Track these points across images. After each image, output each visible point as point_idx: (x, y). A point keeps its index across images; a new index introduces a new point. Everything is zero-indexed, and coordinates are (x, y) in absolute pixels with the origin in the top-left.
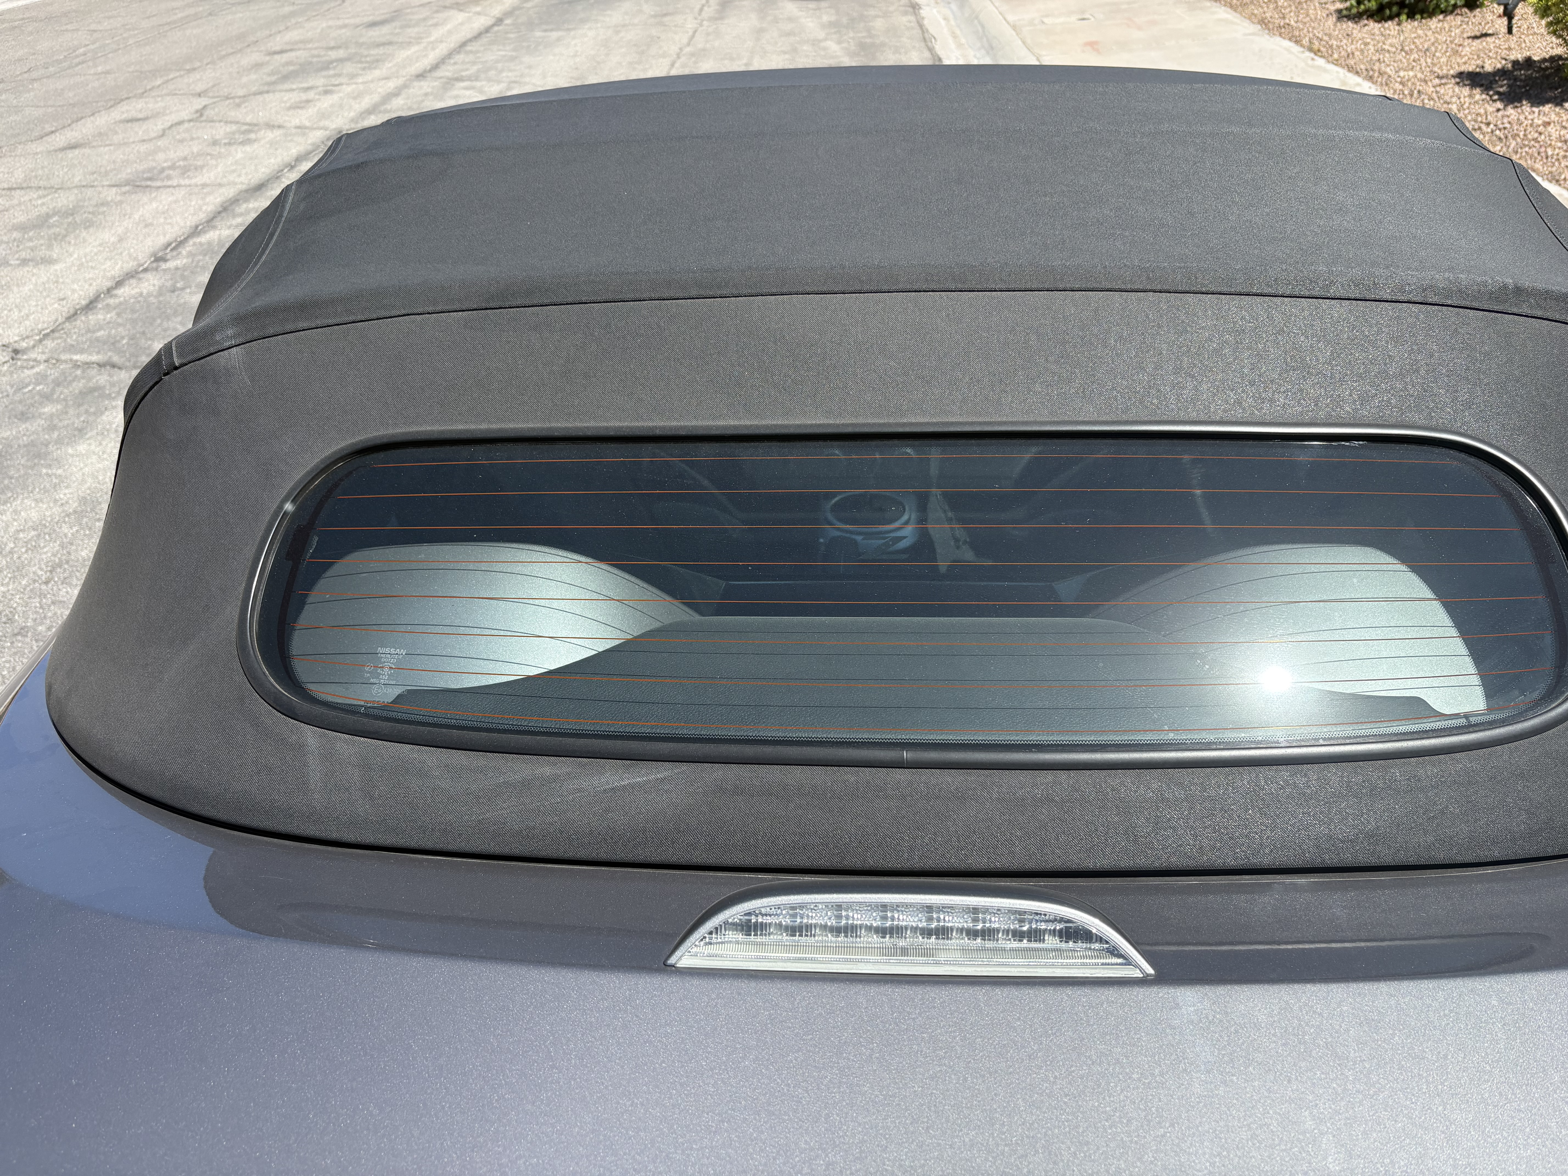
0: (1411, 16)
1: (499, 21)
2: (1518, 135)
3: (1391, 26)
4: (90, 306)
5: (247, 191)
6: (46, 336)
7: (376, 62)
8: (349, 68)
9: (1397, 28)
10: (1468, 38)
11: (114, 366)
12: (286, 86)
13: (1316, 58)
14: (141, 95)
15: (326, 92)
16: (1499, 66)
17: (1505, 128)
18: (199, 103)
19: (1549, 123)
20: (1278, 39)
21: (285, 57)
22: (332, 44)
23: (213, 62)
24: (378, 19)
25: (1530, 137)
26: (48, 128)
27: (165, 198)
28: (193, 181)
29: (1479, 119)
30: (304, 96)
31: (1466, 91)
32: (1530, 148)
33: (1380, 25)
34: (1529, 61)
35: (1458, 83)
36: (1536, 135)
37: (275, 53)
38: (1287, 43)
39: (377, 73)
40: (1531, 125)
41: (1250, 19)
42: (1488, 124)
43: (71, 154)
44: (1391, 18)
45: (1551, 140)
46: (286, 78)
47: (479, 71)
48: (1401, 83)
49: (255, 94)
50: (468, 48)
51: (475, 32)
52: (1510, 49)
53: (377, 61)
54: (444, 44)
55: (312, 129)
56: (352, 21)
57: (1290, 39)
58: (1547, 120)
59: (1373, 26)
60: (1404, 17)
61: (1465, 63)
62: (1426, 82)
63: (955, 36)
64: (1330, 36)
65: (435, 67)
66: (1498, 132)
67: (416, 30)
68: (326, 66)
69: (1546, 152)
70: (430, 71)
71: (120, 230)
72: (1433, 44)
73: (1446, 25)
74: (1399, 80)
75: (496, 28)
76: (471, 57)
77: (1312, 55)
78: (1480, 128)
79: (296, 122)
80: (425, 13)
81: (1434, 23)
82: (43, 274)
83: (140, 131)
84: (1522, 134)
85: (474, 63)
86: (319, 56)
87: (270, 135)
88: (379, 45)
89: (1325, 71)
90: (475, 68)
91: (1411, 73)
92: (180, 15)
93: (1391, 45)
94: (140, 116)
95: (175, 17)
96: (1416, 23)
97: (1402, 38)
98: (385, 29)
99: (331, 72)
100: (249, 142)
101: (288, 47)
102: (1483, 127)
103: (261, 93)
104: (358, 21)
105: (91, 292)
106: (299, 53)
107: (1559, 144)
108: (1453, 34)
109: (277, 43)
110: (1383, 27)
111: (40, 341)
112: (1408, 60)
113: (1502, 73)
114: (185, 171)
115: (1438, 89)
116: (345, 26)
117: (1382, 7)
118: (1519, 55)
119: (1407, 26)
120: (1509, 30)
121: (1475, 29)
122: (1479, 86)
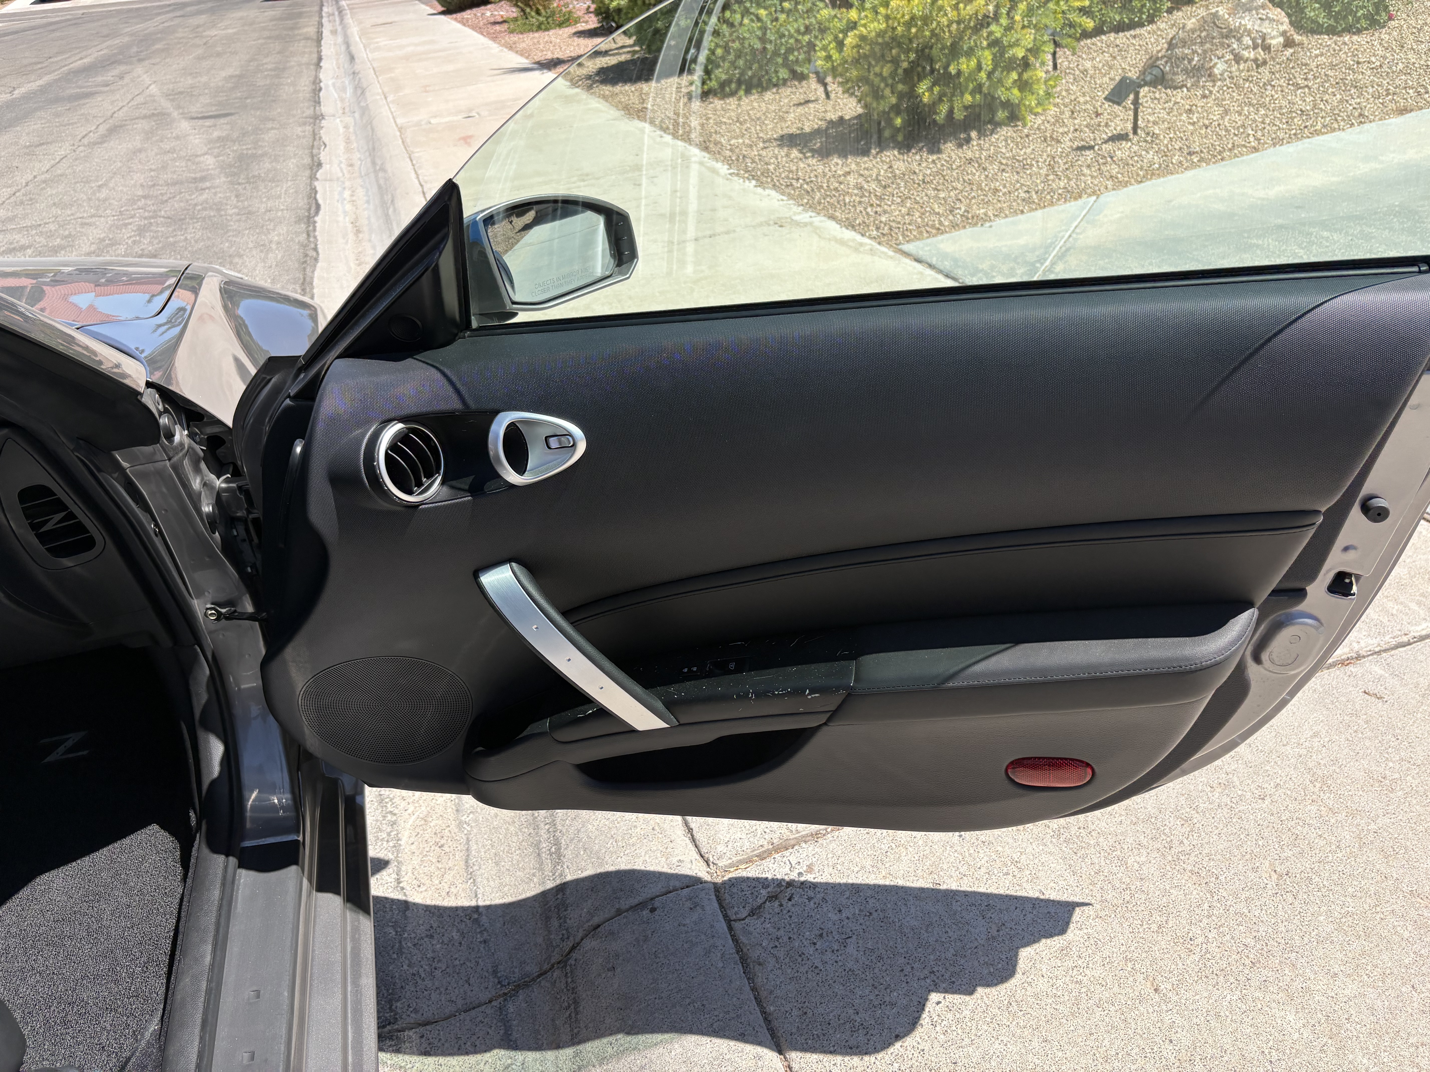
0: (748, 91)
2: (822, 187)
3: (732, 102)
9: (737, 103)
10: (794, 105)
13: (665, 135)
16: (816, 127)
17: (812, 181)
19: (849, 173)
20: (637, 122)
25: (832, 187)
29: (791, 176)
31: (784, 152)
32: (831, 198)
33: (722, 102)
34: (842, 120)
35: (779, 145)
36: (837, 185)
38: (642, 125)
40: (834, 176)
41: (617, 107)
42: (798, 179)
44: (733, 94)
45: (849, 188)
48: (731, 150)
52: (826, 111)
57: (646, 121)
58: (848, 170)
59: (716, 103)
60: (741, 92)
61: (787, 127)
62: (751, 146)
63: (348, 141)
64: (679, 115)
66: (805, 186)
69: (844, 200)
72: (764, 114)
73: (778, 97)
74: (729, 147)
77: (662, 133)
78: (791, 185)
81: (768, 95)
84: (825, 185)
89: (670, 145)
91: (741, 141)
93: (729, 118)
96: (753, 97)
97: (739, 111)
102: (794, 182)
107: (856, 191)
108: (782, 104)
110: (725, 103)
112: (741, 129)
113: (817, 132)
115: (761, 152)
117: (723, 85)
118: (833, 116)
119: (745, 100)
120: (828, 96)
121: (801, 97)
122: (796, 145)
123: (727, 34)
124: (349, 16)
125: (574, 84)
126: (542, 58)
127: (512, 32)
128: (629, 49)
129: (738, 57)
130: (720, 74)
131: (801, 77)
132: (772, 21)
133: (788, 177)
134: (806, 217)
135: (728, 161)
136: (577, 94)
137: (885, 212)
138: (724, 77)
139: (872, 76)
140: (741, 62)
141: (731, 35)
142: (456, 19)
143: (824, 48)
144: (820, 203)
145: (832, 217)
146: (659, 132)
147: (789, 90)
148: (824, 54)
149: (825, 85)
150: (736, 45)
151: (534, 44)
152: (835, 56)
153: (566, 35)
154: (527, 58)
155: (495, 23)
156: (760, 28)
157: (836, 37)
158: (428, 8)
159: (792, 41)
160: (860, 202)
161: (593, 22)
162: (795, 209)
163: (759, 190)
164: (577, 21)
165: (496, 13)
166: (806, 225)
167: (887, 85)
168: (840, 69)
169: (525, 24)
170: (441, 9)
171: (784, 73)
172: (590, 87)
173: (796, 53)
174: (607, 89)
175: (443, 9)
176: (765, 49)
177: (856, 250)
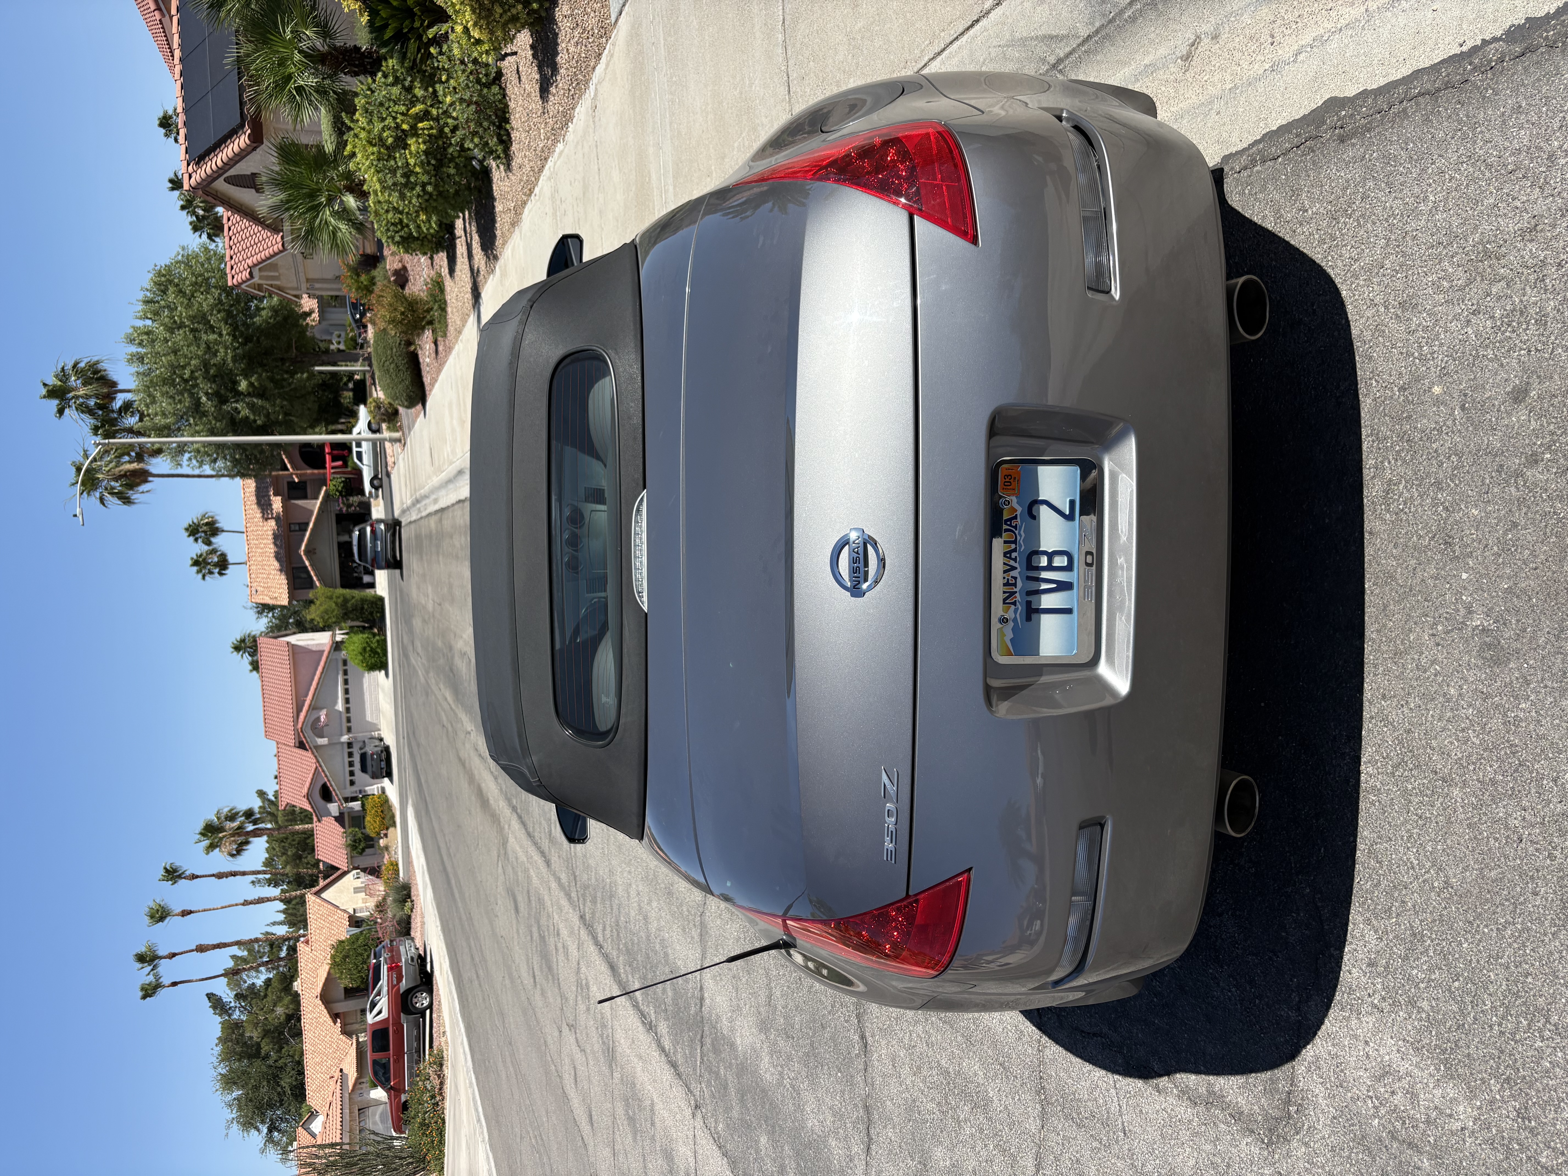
0: (507, 121)
1: (514, 809)
2: (575, 73)
3: (514, 135)
4: (674, 1065)
5: (614, 976)
6: (689, 1090)
7: (540, 901)
8: (543, 921)
9: (515, 131)
10: (520, 83)
11: (702, 1037)
12: (555, 967)
13: (535, 192)
14: (561, 1077)
15: (558, 934)
16: (536, 69)
17: (571, 80)
18: (565, 1029)
19: (567, 50)
20: (524, 216)
21: (537, 973)
22: (529, 938)
23: (541, 1029)
24: (513, 905)
25: (575, 65)
26: (580, 1143)
27: (620, 1035)
28: (609, 1017)
29: (567, 95)
30: (561, 950)
31: (551, 98)
32: (582, 67)
33: (514, 143)
34: (532, 47)
35: (547, 101)
36: (574, 61)
37: (535, 982)
38: (526, 211)
39: (546, 898)
40: (569, 62)
41: (511, 233)
42: (569, 90)
43: (595, 1118)
44: (509, 135)
45: (577, 52)
46: (550, 968)
47: (545, 819)
48: (548, 139)
49: (560, 989)
50: (531, 830)
51: (521, 826)
52: (526, 58)
53: (539, 899)
54: (529, 850)
55: (579, 939)
56: (514, 926)
57: (524, 208)
58: (565, 51)
59: (514, 147)
60: (508, 126)
61: (535, 92)
62: (546, 123)
64: (521, 180)
65: (543, 853)
66: (574, 85)
67: (520, 874)
68: (542, 938)
69: (584, 57)
70: (545, 857)
71: (636, 1060)
72: (524, 110)
73: (513, 96)
74: (546, 141)
75: (519, 811)
76: (537, 826)
77: (533, 194)
78: (573, 95)
79: (575, 952)
80: (509, 870)
81: (512, 105)
82: (659, 1106)
83: (581, 1069)
84: (574, 70)
85: (540, 823)
86: (536, 947)
87: (583, 969)
88: (530, 901)
89: (542, 188)
90: (543, 822)
91: (542, 131)
92: (511, 1069)
93: (525, 139)
94: (573, 1073)
95: (513, 1072)
96: (512, 117)
97: (521, 129)
98: (520, 898)
99: (546, 934)
100: (587, 985)
101: (531, 972)
102: (571, 93)
103: (559, 984)
104: (514, 922)
105: (667, 1067)
106: (535, 963)
107: (579, 47)
108: (518, 93)
109: (528, 981)
110: (515, 141)
111: (691, 1092)
112: (534, 130)
113: (540, 69)
114: (604, 1026)
115: (550, 116)
116: (518, 930)
117: (501, 141)
118: (530, 53)
119: (514, 123)
120: (515, 53)
121: (514, 78)
122: (548, 88)
123: (463, 132)
124: (422, 491)
125: (492, 271)
126: (470, 302)
127: (445, 335)
128: (467, 225)
129: (481, 125)
130: (493, 142)
131: (499, 74)
132: (456, 93)
133: (568, 97)
134: (592, 88)
135: (556, 141)
136: (500, 267)
137: (592, 29)
138: (495, 139)
139: (502, 20)
140: (485, 124)
141: (464, 129)
142: (431, 390)
143: (481, 54)
144: (585, 76)
145: (594, 68)
146: (533, 197)
147: (508, 85)
148: (484, 56)
149: (506, 55)
150: (472, 125)
151: (458, 311)
152: (486, 47)
153: (452, 284)
154: (469, 316)
155: (437, 352)
156: (461, 104)
157: (473, 44)
158: (418, 420)
159: (471, 78)
160: (586, 46)
161: (441, 258)
162: (587, 95)
163: (575, 120)
164: (439, 275)
165: (427, 353)
166: (596, 89)
167: (509, 10)
168: (496, 44)
169: (439, 322)
170: (420, 406)
171: (495, 89)
172: (496, 258)
173: (481, 76)
174: (499, 242)
175: (420, 405)
176: (476, 103)
177: (612, 56)
